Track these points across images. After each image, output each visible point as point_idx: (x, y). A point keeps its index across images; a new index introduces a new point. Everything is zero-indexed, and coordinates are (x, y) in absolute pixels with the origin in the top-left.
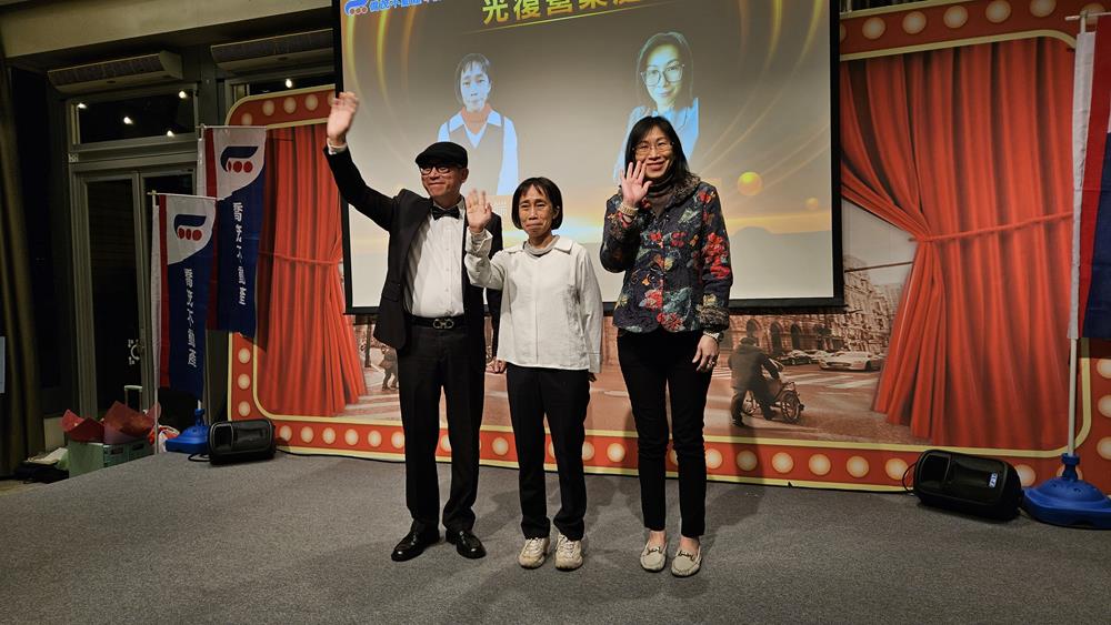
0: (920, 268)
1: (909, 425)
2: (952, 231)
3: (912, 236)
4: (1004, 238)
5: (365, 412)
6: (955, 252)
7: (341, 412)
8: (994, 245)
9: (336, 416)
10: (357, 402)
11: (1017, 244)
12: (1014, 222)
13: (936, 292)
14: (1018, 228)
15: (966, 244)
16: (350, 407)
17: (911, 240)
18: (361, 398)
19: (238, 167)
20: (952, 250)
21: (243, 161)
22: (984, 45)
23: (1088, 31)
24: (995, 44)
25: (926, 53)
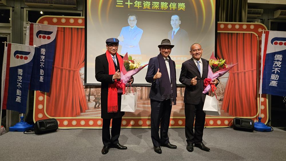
0: (230, 78)
1: (228, 112)
2: (236, 71)
4: (245, 73)
5: (88, 115)
6: (236, 75)
7: (79, 115)
8: (243, 74)
9: (77, 117)
10: (85, 112)
12: (246, 70)
13: (233, 84)
15: (238, 74)
16: (82, 114)
18: (86, 111)
19: (44, 37)
21: (47, 36)
22: (242, 33)
23: (264, 33)
24: (244, 33)
25: (232, 33)
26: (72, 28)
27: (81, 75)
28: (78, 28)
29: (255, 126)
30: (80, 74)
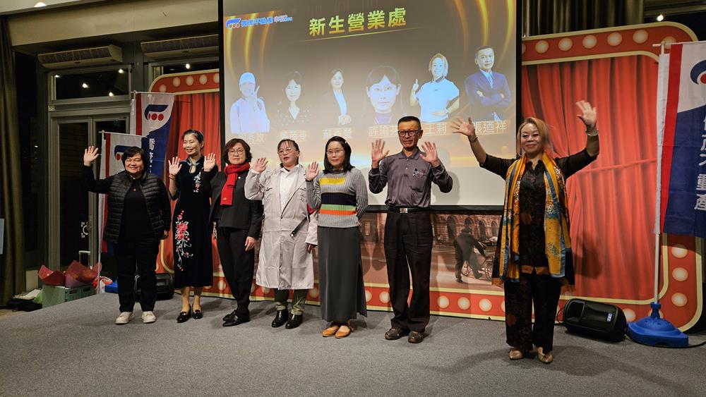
4: (617, 173)
8: (611, 175)
11: (624, 176)
13: (578, 204)
14: (625, 167)
15: (595, 176)
19: (154, 117)
20: (587, 178)
21: (158, 114)
22: (607, 59)
24: (613, 59)
25: (573, 63)
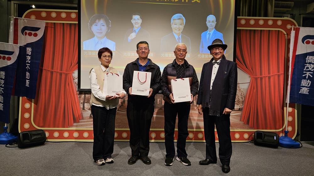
0: (251, 84)
1: (249, 124)
2: (258, 75)
3: (250, 76)
4: (269, 78)
5: (82, 125)
6: (259, 80)
7: (72, 126)
8: (267, 79)
9: (69, 127)
10: (79, 122)
11: (272, 79)
12: (271, 74)
13: (255, 91)
14: (272, 76)
16: (75, 124)
17: (250, 77)
19: (30, 34)
20: (258, 80)
22: (267, 30)
23: (294, 30)
24: (269, 30)
25: (255, 30)
26: (64, 24)
27: (74, 79)
28: (71, 24)
29: (281, 142)
30: (73, 77)
